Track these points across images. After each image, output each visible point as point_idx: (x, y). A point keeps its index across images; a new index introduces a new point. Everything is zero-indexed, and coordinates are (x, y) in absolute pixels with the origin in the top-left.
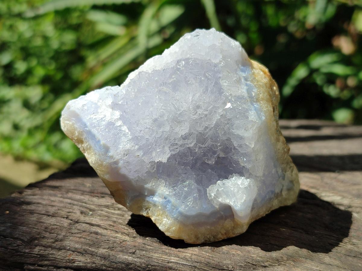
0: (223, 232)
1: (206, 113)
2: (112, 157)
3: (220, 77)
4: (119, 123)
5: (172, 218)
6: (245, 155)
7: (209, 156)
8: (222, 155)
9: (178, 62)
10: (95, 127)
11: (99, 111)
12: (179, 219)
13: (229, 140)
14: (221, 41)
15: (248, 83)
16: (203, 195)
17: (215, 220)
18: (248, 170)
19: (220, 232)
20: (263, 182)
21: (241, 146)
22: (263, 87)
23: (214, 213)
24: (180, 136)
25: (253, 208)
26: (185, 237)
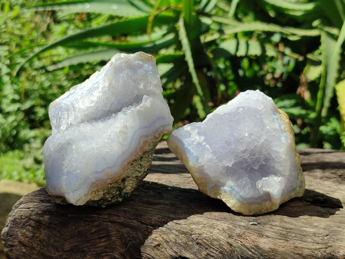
0: (265, 208)
1: (256, 138)
2: (200, 163)
3: (263, 118)
4: (204, 143)
5: (236, 199)
6: (279, 162)
7: (256, 164)
8: (264, 163)
9: (238, 108)
10: (190, 145)
11: (192, 136)
12: (240, 200)
13: (269, 154)
14: (262, 97)
15: (278, 121)
16: (254, 186)
17: (260, 201)
18: (280, 172)
19: (264, 209)
20: (288, 180)
21: (277, 157)
22: (287, 124)
23: (260, 197)
24: (240, 151)
25: (282, 195)
26: (243, 211)
